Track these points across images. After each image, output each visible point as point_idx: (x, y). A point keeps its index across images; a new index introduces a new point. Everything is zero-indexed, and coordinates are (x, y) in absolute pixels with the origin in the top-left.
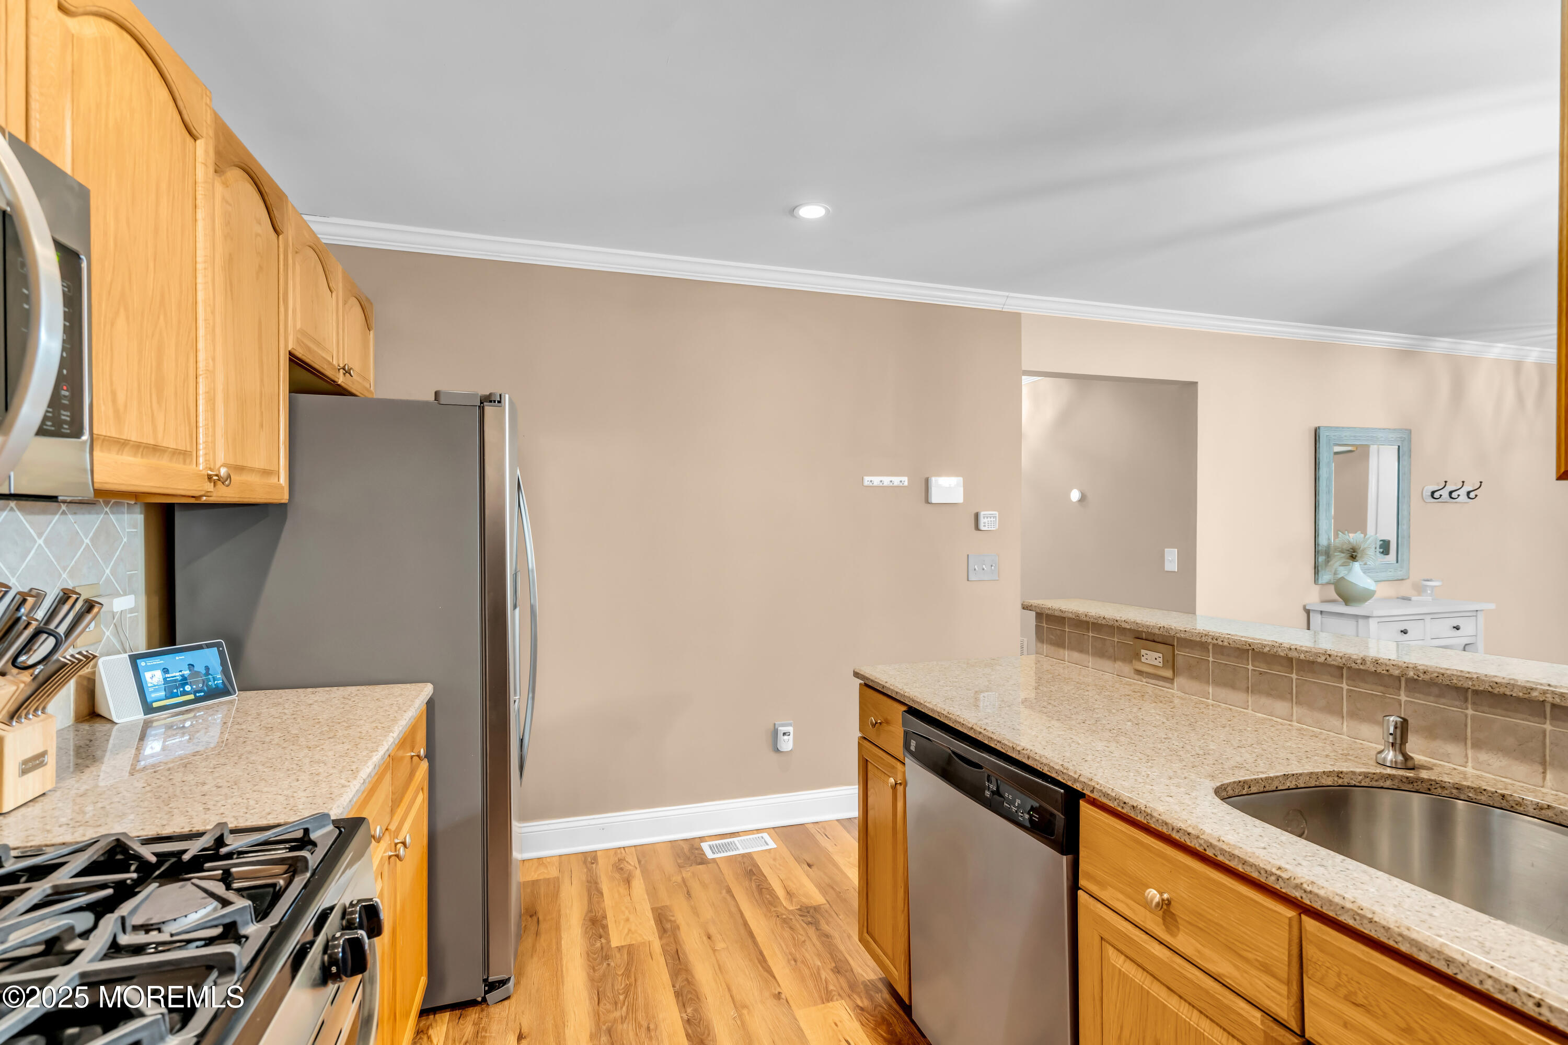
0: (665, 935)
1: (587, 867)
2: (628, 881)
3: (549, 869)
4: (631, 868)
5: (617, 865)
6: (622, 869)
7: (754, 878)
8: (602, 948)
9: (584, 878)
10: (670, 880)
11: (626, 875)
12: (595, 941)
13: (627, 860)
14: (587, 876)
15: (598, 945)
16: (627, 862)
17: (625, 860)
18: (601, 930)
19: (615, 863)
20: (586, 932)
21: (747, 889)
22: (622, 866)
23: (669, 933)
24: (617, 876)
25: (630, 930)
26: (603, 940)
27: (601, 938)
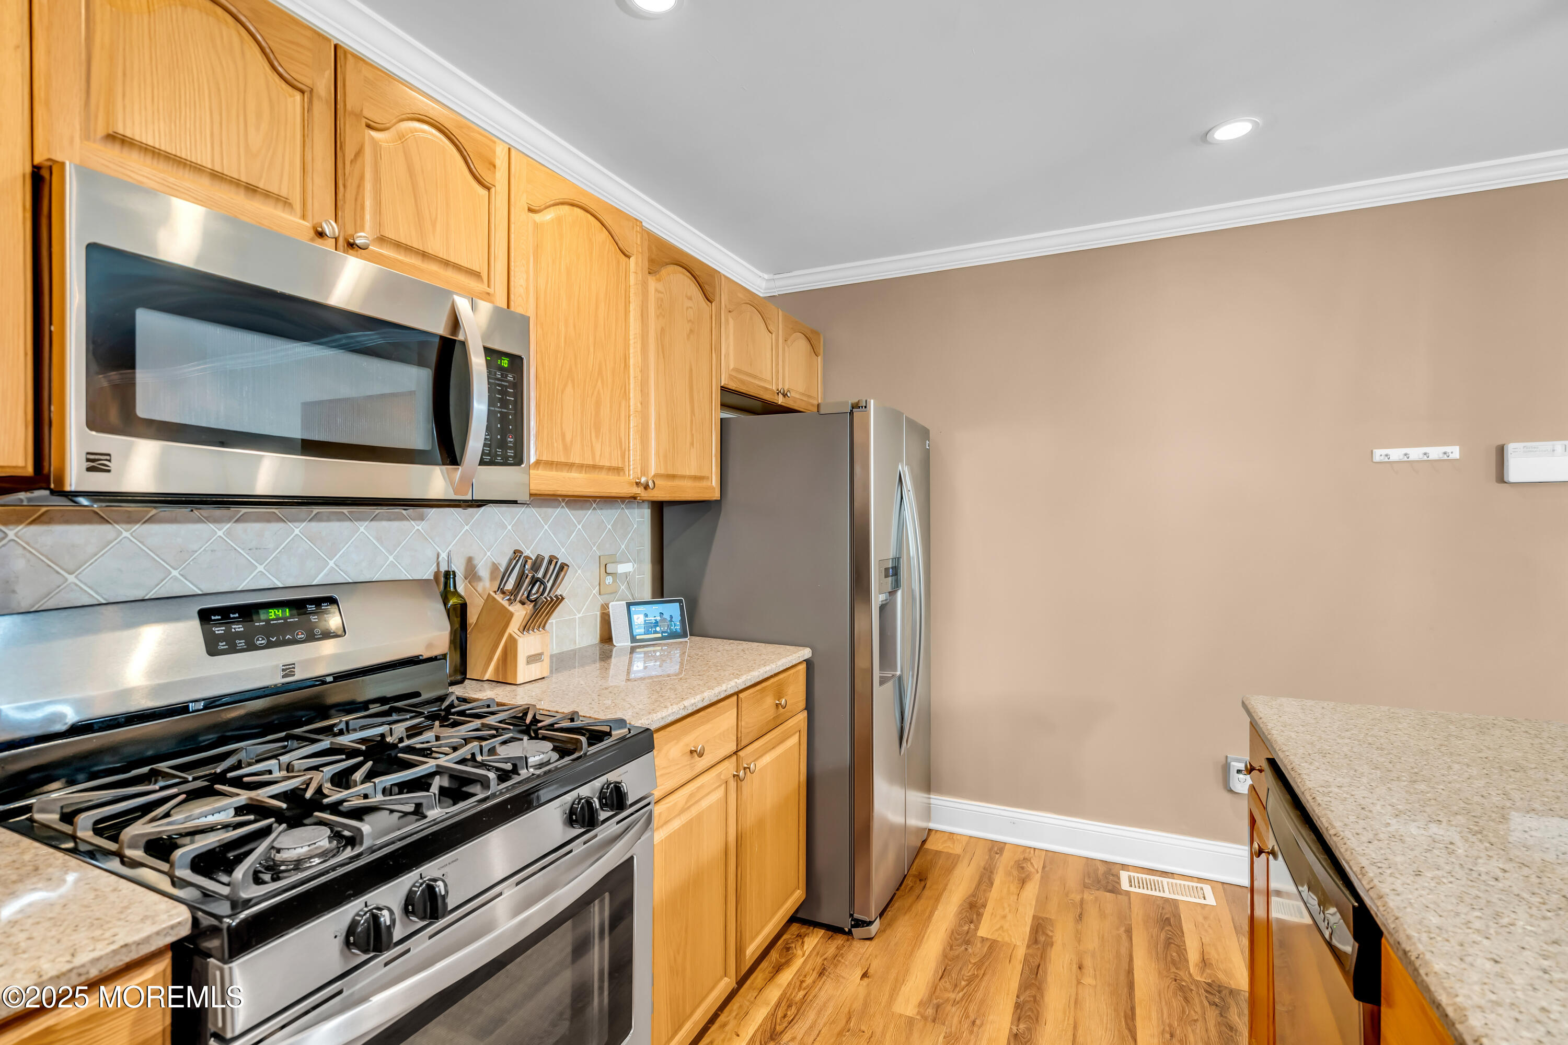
0: (1034, 946)
1: (990, 856)
2: (1023, 882)
3: (955, 845)
4: (1033, 870)
5: (1020, 862)
6: (1023, 868)
7: (1167, 928)
8: (968, 932)
9: (982, 864)
10: (1067, 895)
11: (1023, 876)
12: (965, 923)
13: (1032, 861)
14: (987, 863)
15: (966, 928)
16: (1031, 863)
17: (1030, 861)
18: (975, 916)
19: (1019, 861)
20: (960, 913)
21: (1152, 937)
22: (1024, 865)
23: (1039, 946)
24: (1015, 873)
25: (1002, 927)
26: (972, 926)
27: (971, 923)
